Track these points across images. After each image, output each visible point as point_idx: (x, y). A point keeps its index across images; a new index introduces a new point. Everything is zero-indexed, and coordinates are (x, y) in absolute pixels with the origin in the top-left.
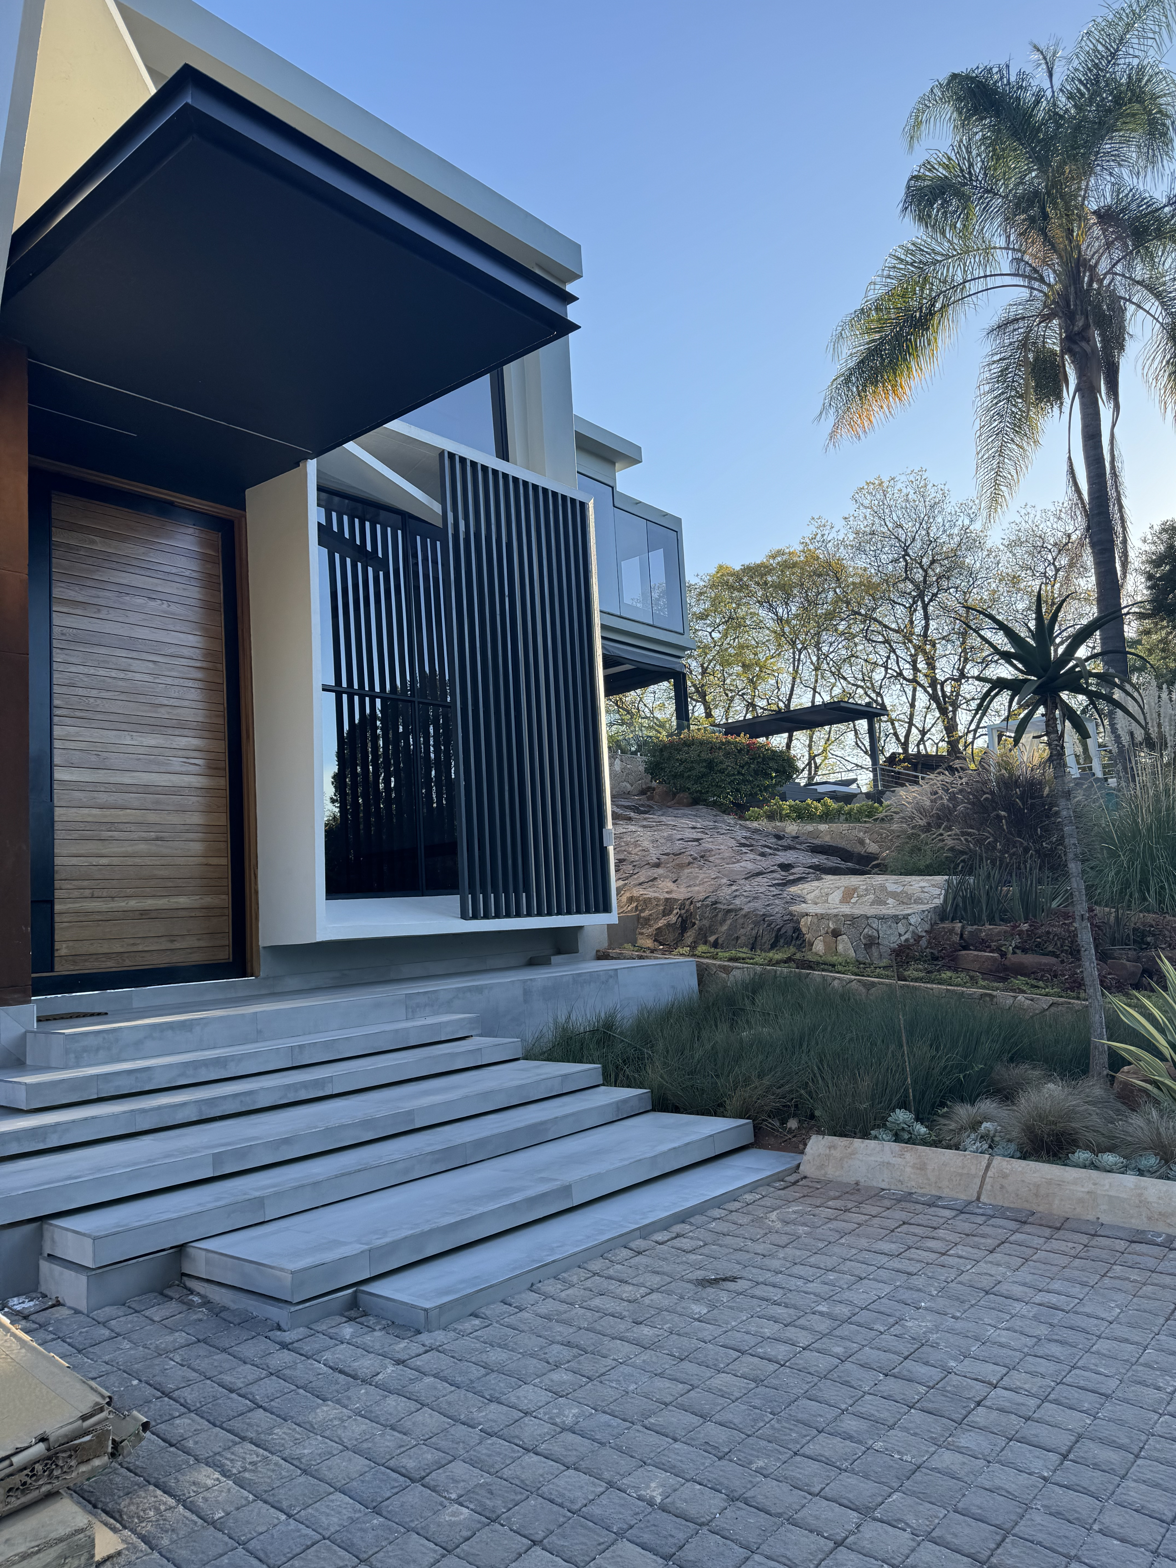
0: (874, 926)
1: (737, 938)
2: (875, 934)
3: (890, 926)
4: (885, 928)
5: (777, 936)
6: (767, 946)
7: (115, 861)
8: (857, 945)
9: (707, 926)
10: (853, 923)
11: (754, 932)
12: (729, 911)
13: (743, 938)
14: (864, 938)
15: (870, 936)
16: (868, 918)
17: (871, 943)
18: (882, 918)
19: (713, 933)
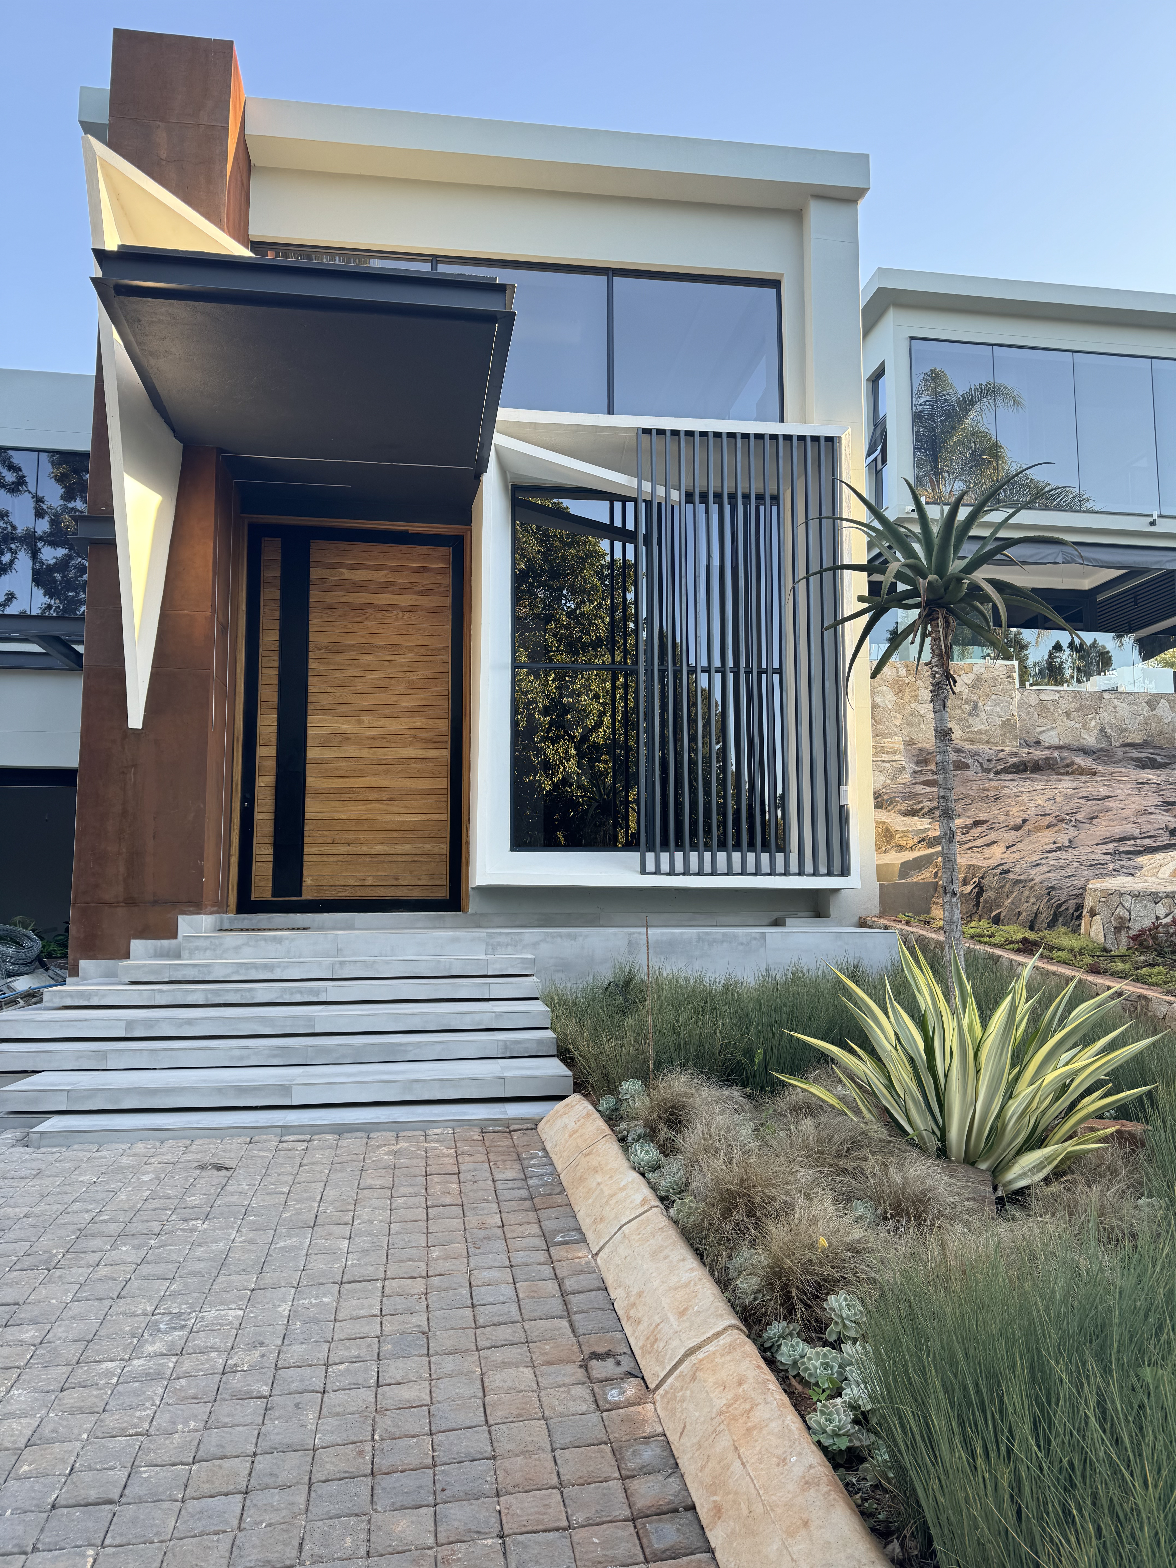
0: (1127, 905)
1: (1019, 914)
2: (1127, 915)
3: (1145, 906)
4: (1138, 908)
5: (1055, 914)
6: (1044, 925)
7: (353, 817)
8: (1108, 928)
9: (993, 897)
10: (1107, 901)
11: (1035, 908)
12: (1018, 882)
13: (1024, 914)
14: (1115, 919)
15: (1121, 918)
16: (1122, 895)
17: (1121, 926)
18: (1137, 896)
19: (998, 906)
